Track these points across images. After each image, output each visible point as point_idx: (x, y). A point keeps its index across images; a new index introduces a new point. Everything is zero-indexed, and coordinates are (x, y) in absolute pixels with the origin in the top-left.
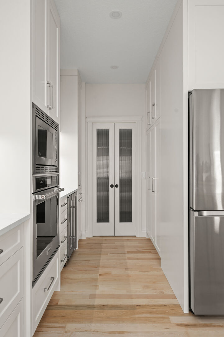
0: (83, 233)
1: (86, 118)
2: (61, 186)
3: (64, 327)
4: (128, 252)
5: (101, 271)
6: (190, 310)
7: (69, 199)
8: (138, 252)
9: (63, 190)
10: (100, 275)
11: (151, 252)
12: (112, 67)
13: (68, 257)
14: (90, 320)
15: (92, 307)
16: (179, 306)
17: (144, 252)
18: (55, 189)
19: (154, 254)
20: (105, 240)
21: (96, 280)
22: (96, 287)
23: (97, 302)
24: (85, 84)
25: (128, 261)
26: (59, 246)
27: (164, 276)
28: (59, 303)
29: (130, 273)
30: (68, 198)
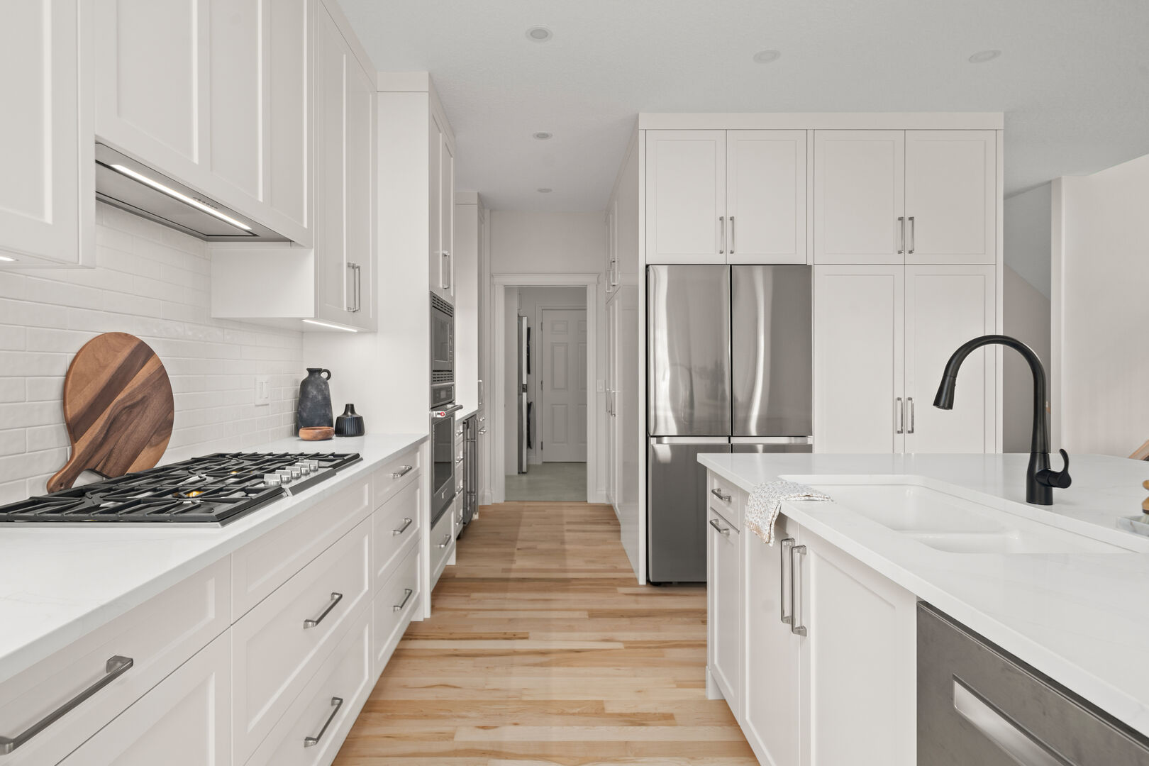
0: (486, 494)
1: (491, 276)
2: (457, 402)
3: (469, 596)
4: (568, 523)
5: (519, 545)
6: (648, 581)
7: (465, 425)
8: (586, 523)
9: (461, 407)
10: (518, 549)
11: (609, 523)
12: (541, 191)
13: (464, 523)
14: (505, 590)
15: (507, 580)
16: (636, 580)
17: (598, 523)
18: (449, 406)
19: (614, 525)
20: (528, 506)
21: (512, 554)
22: (512, 561)
23: (513, 575)
24: (491, 211)
25: (566, 534)
26: (454, 495)
27: (624, 550)
28: (457, 576)
29: (567, 547)
30: (464, 423)
